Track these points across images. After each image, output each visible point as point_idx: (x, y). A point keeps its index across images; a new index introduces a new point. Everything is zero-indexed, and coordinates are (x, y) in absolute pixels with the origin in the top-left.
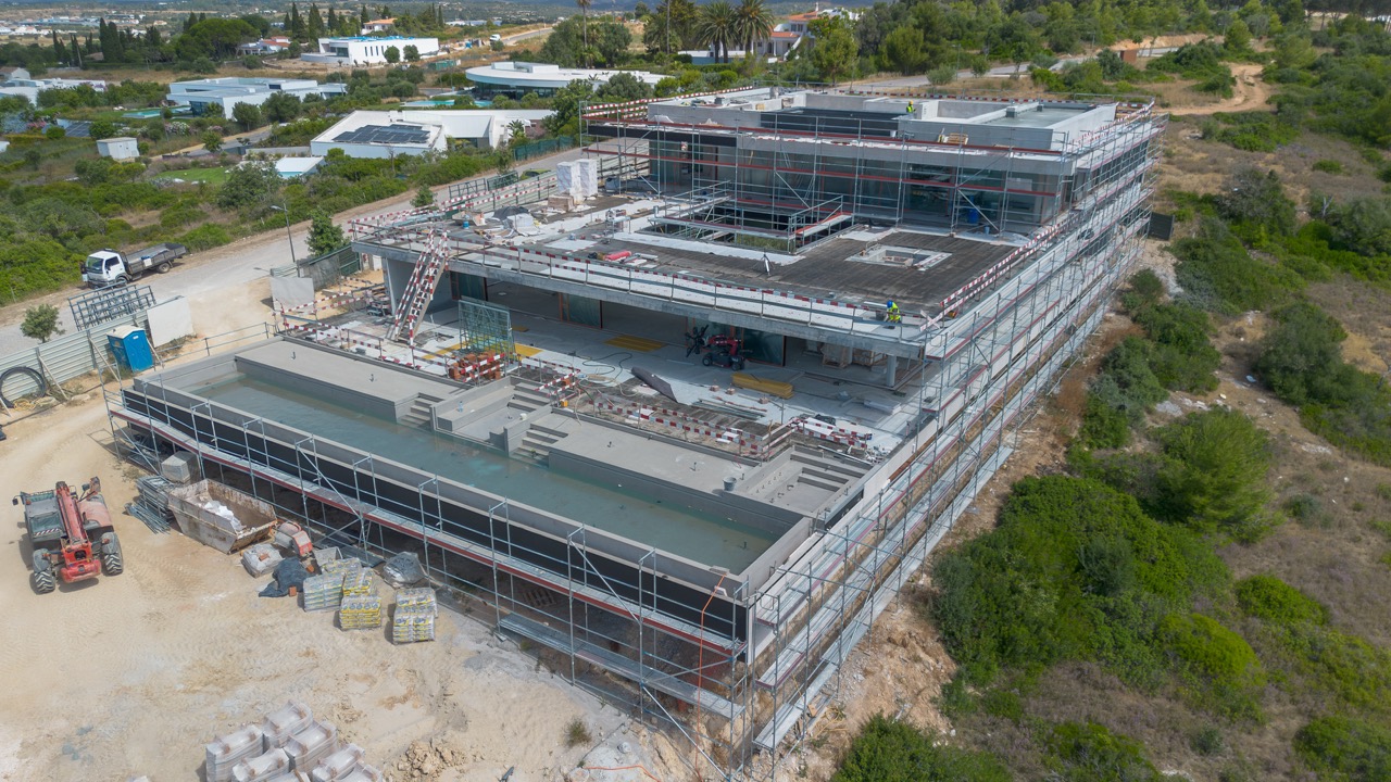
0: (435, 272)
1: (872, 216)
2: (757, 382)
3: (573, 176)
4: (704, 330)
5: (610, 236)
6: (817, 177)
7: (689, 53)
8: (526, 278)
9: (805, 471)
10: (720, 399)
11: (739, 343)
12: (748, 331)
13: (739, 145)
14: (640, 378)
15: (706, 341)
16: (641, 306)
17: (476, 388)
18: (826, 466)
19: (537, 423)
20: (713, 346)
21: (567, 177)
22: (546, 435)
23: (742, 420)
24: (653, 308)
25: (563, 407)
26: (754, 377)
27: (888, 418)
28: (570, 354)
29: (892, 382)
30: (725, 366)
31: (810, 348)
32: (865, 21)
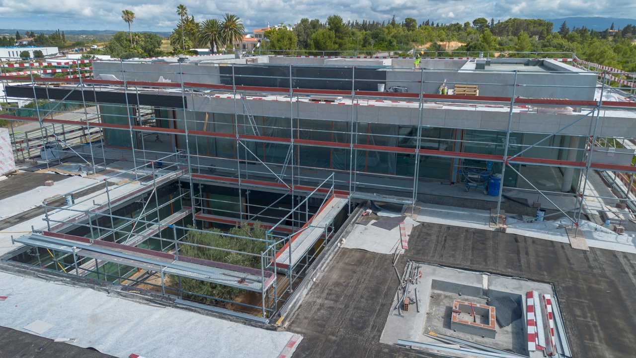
7: (196, 49)
13: (189, 107)
32: (297, 29)
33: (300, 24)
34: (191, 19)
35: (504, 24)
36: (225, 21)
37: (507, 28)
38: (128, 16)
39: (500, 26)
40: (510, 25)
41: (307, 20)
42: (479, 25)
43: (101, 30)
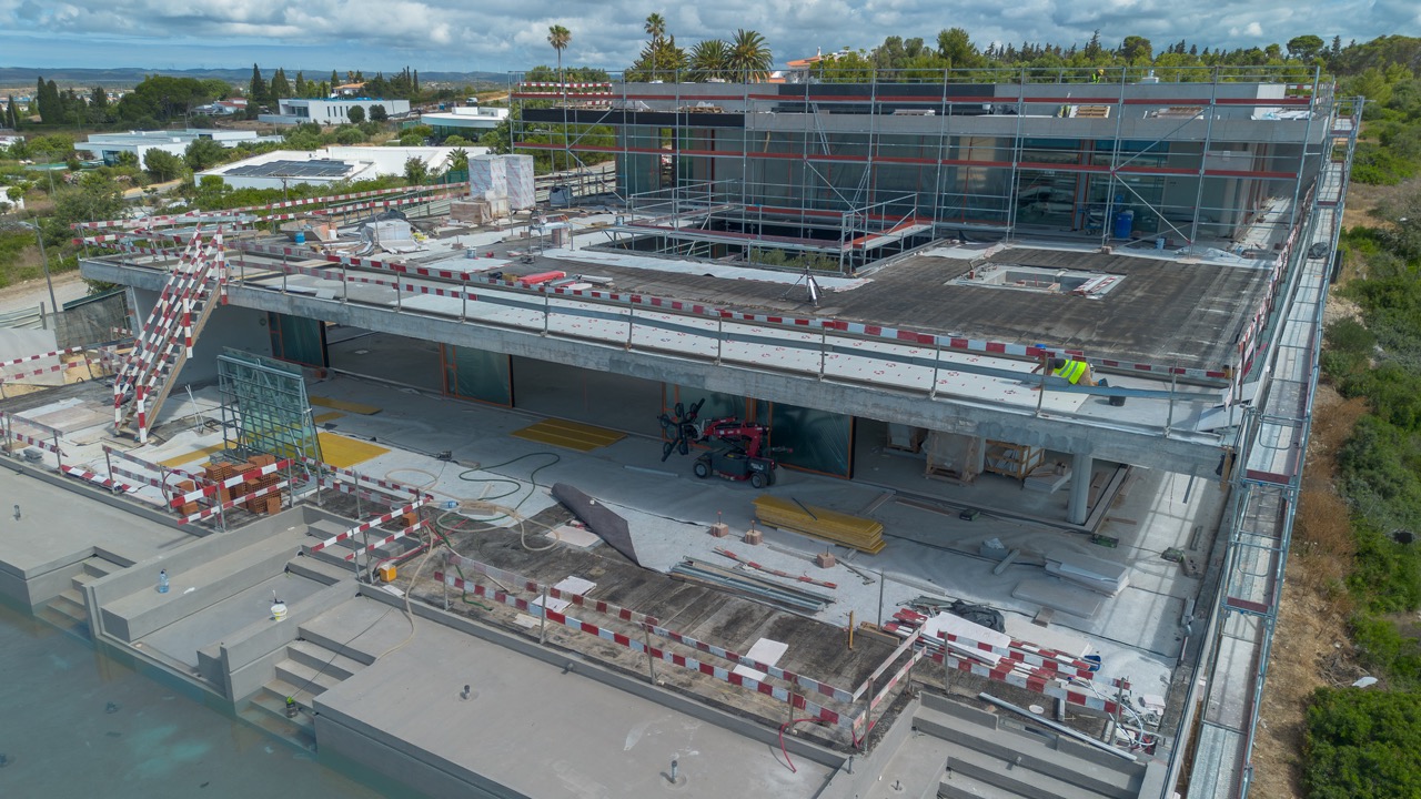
0: (198, 307)
1: (965, 225)
2: (807, 518)
3: (493, 175)
4: (696, 409)
5: (537, 253)
6: (873, 166)
8: (356, 314)
9: (953, 766)
10: (730, 556)
11: (765, 433)
12: (780, 409)
13: (749, 125)
14: (568, 508)
15: (700, 430)
16: (569, 361)
17: (215, 535)
18: (1011, 758)
19: (315, 625)
20: (713, 438)
21: (485, 176)
22: (324, 655)
23: (783, 613)
24: (591, 366)
25: (384, 581)
26: (799, 504)
27: (1109, 602)
28: (441, 457)
29: (1082, 514)
30: (737, 479)
31: (896, 441)
32: (878, 58)
33: (884, 48)
34: (668, 42)
35: (1366, 50)
36: (737, 45)
37: (1372, 58)
38: (559, 36)
39: (1355, 54)
40: (1380, 52)
41: (898, 38)
42: (1302, 50)
43: (464, 71)
